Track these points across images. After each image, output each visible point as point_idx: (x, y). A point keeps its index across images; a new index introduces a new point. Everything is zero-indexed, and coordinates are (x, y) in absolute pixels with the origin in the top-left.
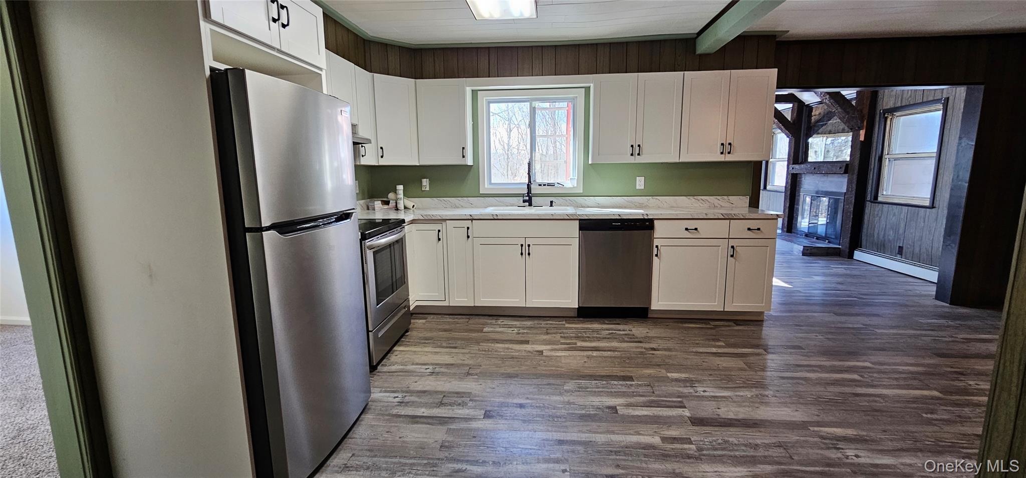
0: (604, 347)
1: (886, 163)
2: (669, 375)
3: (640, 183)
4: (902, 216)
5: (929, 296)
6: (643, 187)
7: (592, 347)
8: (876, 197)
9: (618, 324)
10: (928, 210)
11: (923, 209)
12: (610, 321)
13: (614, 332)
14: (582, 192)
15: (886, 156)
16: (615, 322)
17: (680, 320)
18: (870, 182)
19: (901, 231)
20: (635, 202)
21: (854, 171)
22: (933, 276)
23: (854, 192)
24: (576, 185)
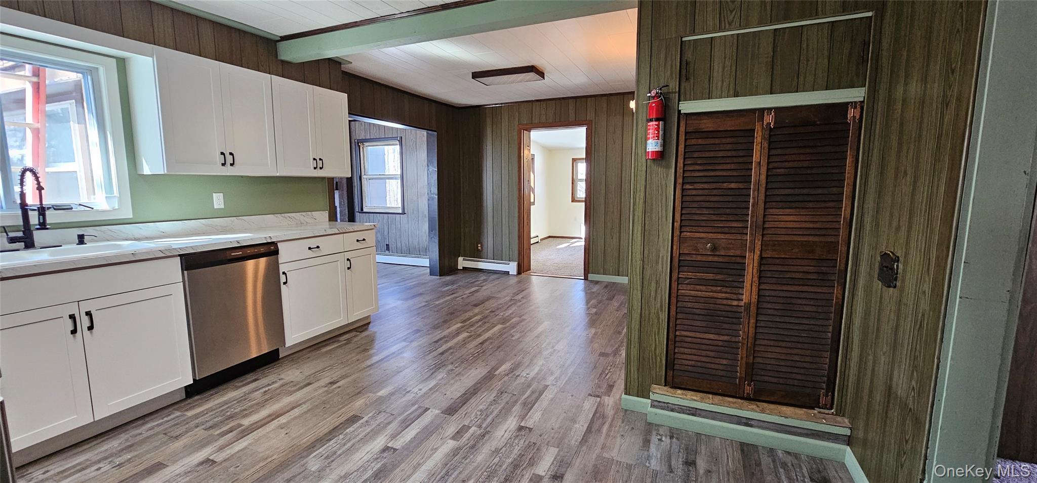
0: (282, 409)
1: (364, 182)
2: (380, 394)
3: (218, 201)
4: (385, 222)
5: (426, 274)
6: (222, 206)
7: (269, 416)
8: (362, 209)
9: (256, 380)
10: (401, 215)
11: (399, 215)
12: (242, 381)
13: (267, 389)
14: (132, 217)
15: (364, 177)
16: (249, 380)
17: (314, 347)
18: (356, 197)
19: (386, 233)
20: (217, 226)
21: (343, 188)
22: (426, 262)
23: (346, 205)
24: (117, 207)
